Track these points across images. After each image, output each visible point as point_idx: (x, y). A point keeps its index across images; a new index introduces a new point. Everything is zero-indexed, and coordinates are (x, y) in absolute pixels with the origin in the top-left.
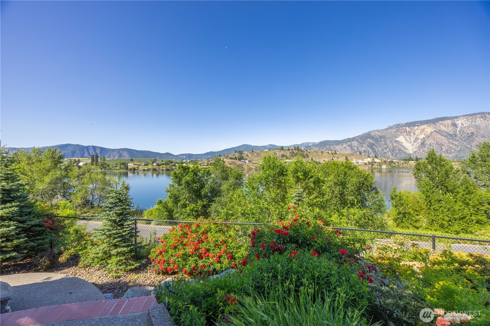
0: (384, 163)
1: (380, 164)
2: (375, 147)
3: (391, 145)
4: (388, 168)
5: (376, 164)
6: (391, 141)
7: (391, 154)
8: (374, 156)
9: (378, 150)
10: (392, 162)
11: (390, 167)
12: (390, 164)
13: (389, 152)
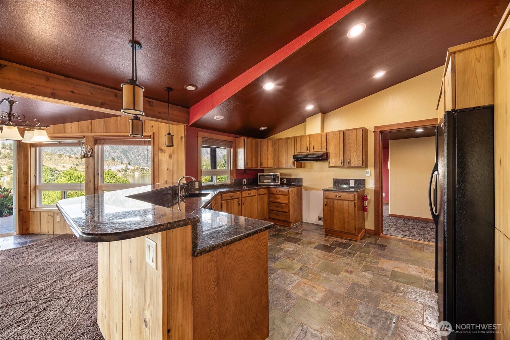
0: (137, 170)
1: (133, 171)
2: (128, 154)
3: (142, 153)
4: (140, 175)
5: (129, 171)
6: (143, 150)
7: (142, 161)
8: (127, 163)
9: (131, 157)
10: (143, 169)
11: (142, 174)
12: (142, 170)
13: (141, 159)
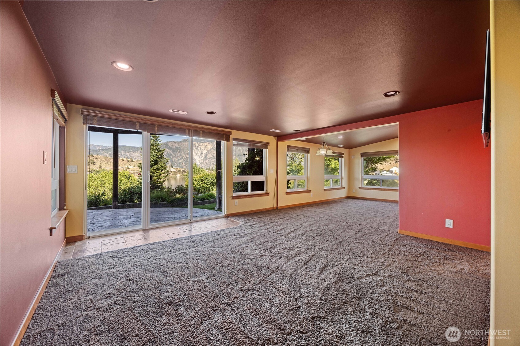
0: (179, 172)
1: (175, 173)
2: (172, 157)
3: (184, 156)
4: (181, 177)
5: (172, 173)
6: (185, 153)
7: (184, 164)
8: (170, 165)
9: (174, 160)
10: (184, 171)
11: (183, 176)
12: (183, 173)
13: (183, 162)
